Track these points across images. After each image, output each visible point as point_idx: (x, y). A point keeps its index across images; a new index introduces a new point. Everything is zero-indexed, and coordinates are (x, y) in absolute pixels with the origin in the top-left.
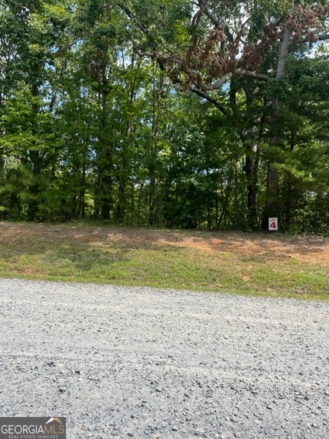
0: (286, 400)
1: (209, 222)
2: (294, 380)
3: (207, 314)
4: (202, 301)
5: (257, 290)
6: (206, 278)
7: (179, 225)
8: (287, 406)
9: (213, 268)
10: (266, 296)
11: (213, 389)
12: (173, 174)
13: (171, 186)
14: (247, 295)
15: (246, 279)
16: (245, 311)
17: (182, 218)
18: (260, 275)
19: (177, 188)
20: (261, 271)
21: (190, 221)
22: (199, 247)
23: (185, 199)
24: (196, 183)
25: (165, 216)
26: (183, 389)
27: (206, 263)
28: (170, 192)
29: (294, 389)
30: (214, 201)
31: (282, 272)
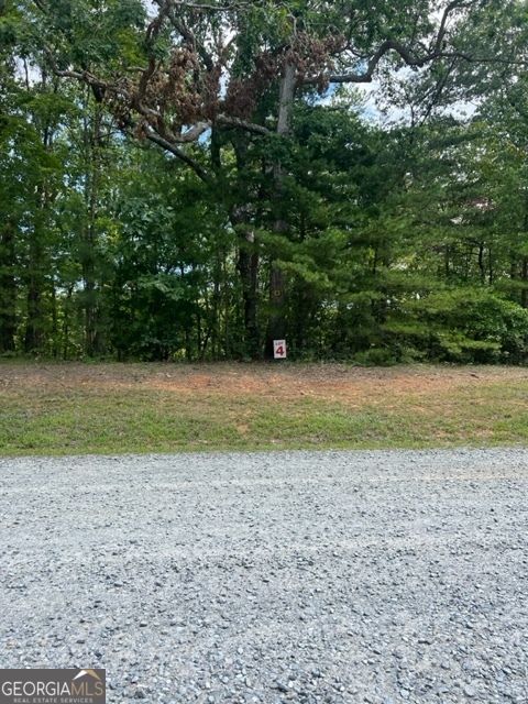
0: (286, 569)
1: (188, 350)
2: (297, 547)
3: (186, 483)
4: (178, 466)
5: (258, 443)
6: (184, 433)
7: (138, 356)
8: (288, 575)
9: (195, 418)
10: (270, 450)
11: (195, 572)
12: (126, 273)
13: (122, 292)
14: (242, 451)
15: (242, 429)
16: (240, 473)
17: (143, 345)
18: (262, 421)
19: (133, 296)
20: (263, 417)
21: (158, 349)
22: (173, 388)
23: (148, 313)
24: (163, 288)
25: (113, 342)
26: (153, 578)
27: (183, 411)
28: (121, 302)
29: (297, 555)
30: (193, 316)
31: (290, 416)
